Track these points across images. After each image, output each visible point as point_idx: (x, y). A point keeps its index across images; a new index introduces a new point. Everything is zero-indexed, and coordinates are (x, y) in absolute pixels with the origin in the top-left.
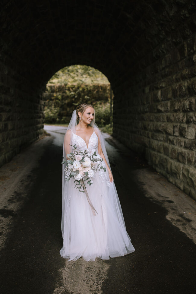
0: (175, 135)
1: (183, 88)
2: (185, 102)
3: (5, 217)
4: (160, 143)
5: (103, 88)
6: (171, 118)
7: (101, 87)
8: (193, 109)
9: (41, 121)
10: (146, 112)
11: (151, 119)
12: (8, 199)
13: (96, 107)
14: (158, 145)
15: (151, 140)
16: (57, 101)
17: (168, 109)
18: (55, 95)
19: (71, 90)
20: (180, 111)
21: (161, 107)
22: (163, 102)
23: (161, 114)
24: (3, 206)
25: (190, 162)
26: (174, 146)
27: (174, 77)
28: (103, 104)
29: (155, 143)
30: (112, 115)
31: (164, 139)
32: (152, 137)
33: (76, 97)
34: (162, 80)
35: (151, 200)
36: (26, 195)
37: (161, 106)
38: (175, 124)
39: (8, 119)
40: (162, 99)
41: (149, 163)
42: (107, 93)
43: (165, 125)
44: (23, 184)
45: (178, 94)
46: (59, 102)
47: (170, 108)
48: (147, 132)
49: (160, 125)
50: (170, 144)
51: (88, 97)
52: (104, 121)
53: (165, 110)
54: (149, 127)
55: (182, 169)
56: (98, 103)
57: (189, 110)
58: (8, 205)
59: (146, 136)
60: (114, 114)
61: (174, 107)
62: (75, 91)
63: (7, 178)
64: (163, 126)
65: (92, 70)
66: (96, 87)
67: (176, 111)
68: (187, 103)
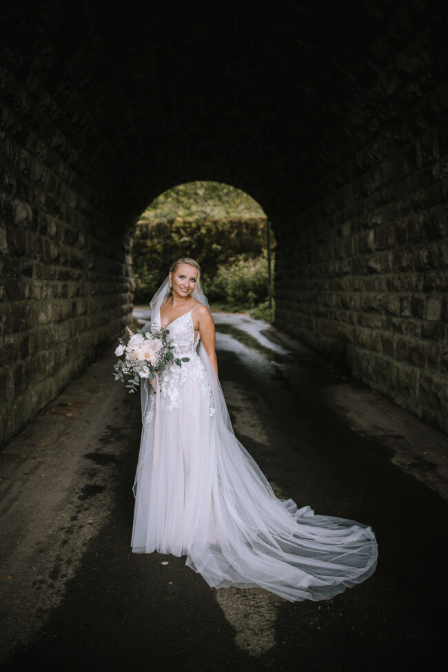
0: (403, 314)
1: (415, 226)
2: (421, 252)
3: (104, 465)
4: (374, 333)
5: (251, 227)
6: (395, 283)
7: (247, 225)
8: (435, 264)
9: (128, 297)
10: (346, 274)
11: (356, 286)
12: (100, 437)
13: (237, 266)
14: (371, 336)
15: (358, 327)
16: (154, 256)
17: (388, 265)
18: (149, 243)
19: (182, 232)
20: (411, 268)
21: (376, 262)
22: (379, 254)
23: (374, 276)
24: (94, 448)
25: (432, 363)
26: (402, 336)
27: (399, 205)
28: (250, 260)
29: (365, 333)
30: (273, 283)
31: (382, 325)
32: (360, 323)
33: (194, 246)
34: (377, 211)
35: (362, 435)
36: (130, 430)
37: (376, 260)
38: (403, 294)
39: (77, 294)
40: (376, 247)
41: (355, 373)
42: (259, 237)
43: (384, 297)
44: (118, 413)
45: (407, 236)
46: (159, 258)
47: (394, 264)
48: (348, 313)
49: (375, 297)
50: (394, 332)
51: (219, 247)
52: (255, 296)
53: (383, 268)
54: (353, 303)
55: (418, 378)
56: (241, 257)
57: (427, 267)
58: (103, 447)
59: (347, 320)
60: (276, 279)
61: (401, 263)
62: (190, 234)
63: (85, 405)
64: (380, 300)
65: (226, 188)
66: (235, 225)
67: (403, 270)
68: (424, 254)
